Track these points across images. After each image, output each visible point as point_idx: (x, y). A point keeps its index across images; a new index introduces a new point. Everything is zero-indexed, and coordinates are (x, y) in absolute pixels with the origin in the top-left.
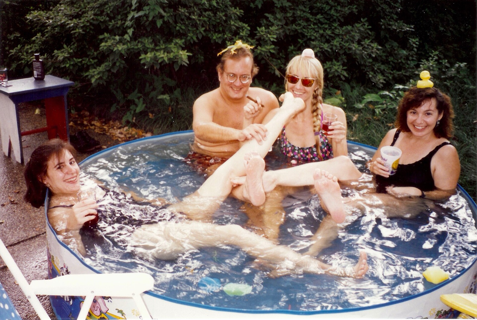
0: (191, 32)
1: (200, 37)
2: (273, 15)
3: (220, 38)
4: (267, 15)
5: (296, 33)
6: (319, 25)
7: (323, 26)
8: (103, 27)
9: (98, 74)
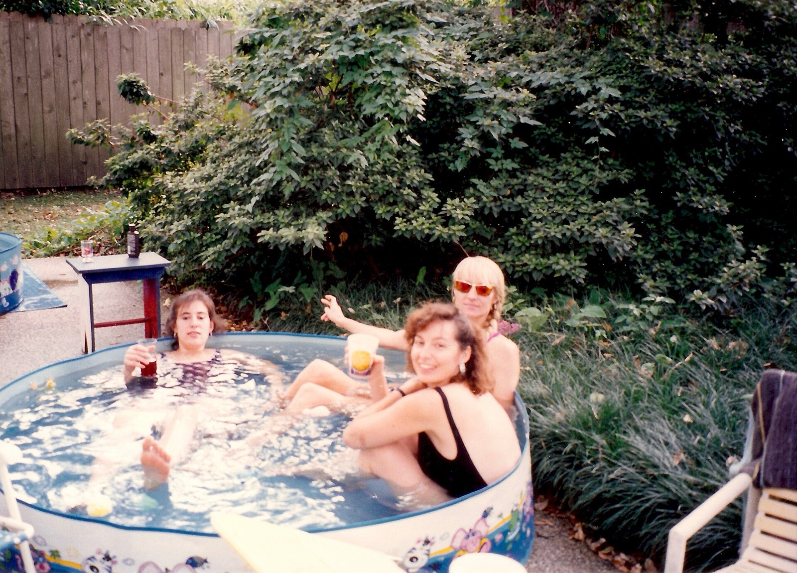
0: (344, 203)
1: (357, 209)
2: (485, 181)
3: (388, 212)
4: (475, 181)
5: (519, 209)
6: (559, 198)
7: (566, 199)
8: (232, 193)
9: (214, 253)
